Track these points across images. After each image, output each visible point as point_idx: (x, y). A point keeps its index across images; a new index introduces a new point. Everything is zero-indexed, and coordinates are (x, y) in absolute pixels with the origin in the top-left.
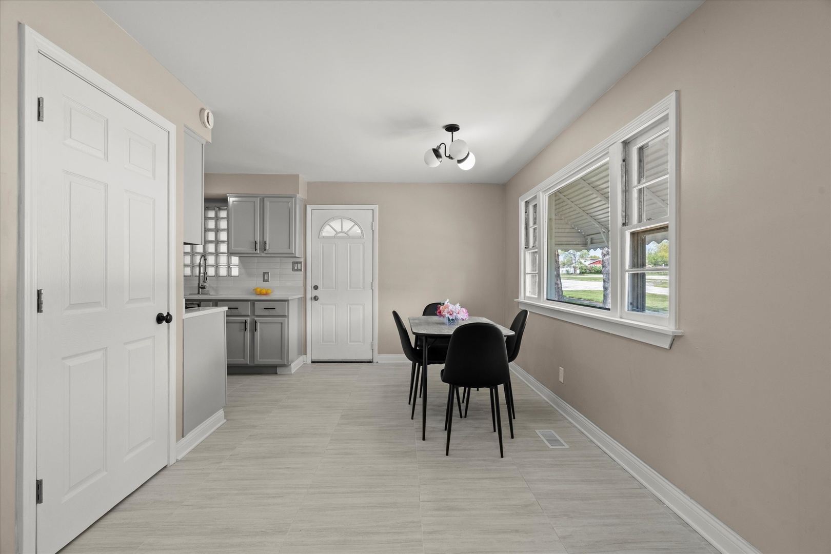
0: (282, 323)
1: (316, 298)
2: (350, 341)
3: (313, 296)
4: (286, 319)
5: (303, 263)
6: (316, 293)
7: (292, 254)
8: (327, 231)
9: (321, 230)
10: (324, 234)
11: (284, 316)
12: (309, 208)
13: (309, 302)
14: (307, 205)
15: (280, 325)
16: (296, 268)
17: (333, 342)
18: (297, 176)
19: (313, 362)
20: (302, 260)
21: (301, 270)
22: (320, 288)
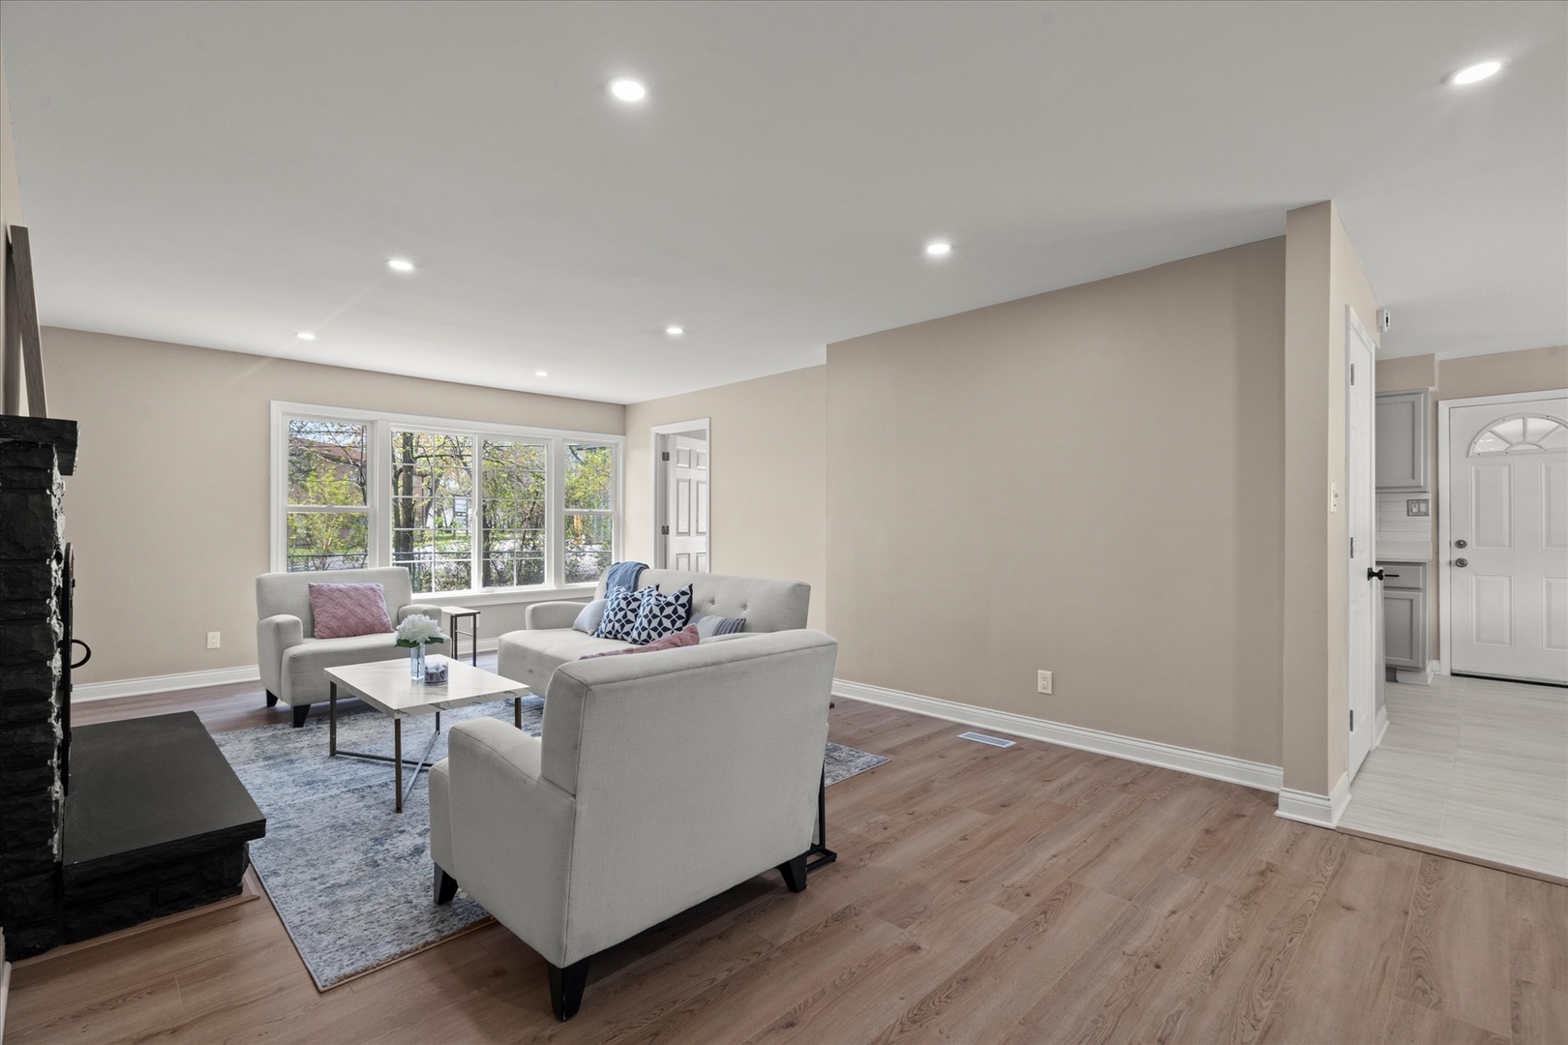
0: (1412, 600)
1: (1461, 563)
2: (1549, 645)
3: (1454, 559)
4: (1421, 594)
5: (1430, 502)
6: (1460, 553)
7: (1420, 487)
8: (1486, 444)
9: (1473, 441)
10: (1478, 449)
11: (1416, 589)
12: (1443, 406)
13: (1445, 571)
14: (1440, 402)
15: (1408, 604)
16: (1415, 510)
17: (1505, 644)
18: (1431, 357)
19: (1453, 674)
20: (1429, 496)
21: (1426, 514)
22: (1471, 543)
